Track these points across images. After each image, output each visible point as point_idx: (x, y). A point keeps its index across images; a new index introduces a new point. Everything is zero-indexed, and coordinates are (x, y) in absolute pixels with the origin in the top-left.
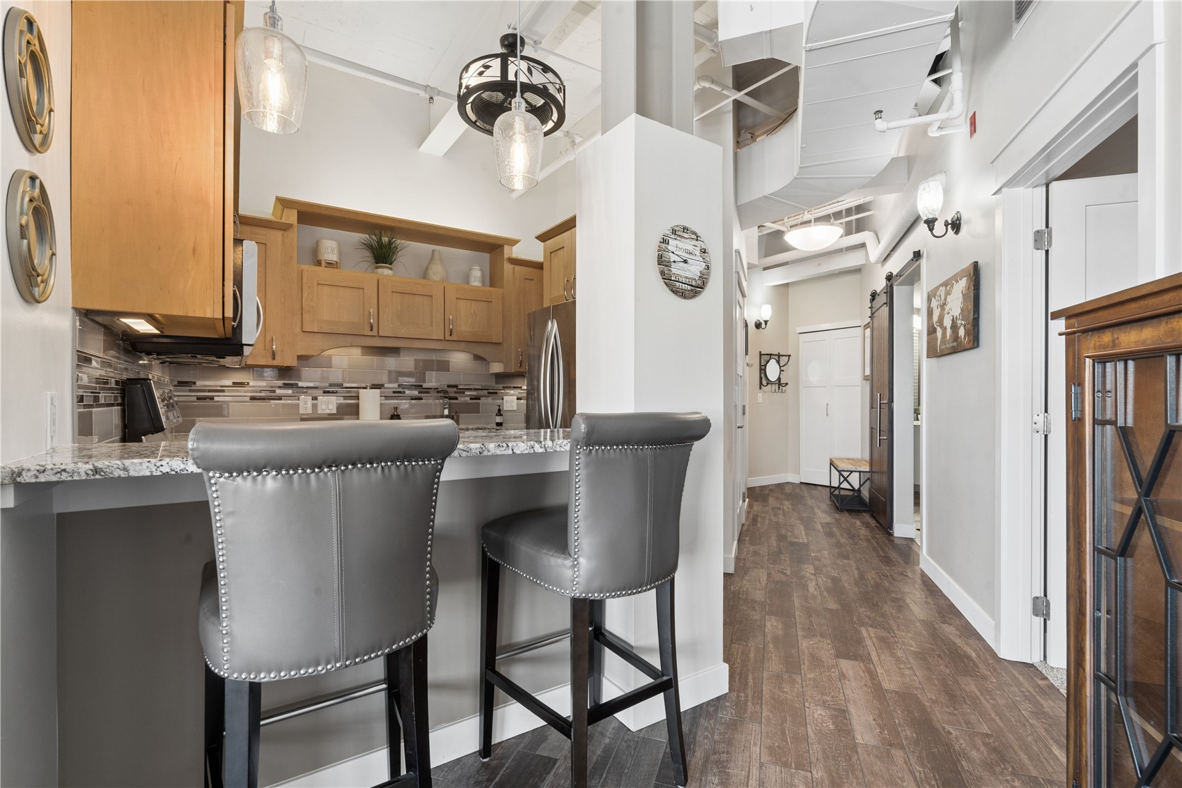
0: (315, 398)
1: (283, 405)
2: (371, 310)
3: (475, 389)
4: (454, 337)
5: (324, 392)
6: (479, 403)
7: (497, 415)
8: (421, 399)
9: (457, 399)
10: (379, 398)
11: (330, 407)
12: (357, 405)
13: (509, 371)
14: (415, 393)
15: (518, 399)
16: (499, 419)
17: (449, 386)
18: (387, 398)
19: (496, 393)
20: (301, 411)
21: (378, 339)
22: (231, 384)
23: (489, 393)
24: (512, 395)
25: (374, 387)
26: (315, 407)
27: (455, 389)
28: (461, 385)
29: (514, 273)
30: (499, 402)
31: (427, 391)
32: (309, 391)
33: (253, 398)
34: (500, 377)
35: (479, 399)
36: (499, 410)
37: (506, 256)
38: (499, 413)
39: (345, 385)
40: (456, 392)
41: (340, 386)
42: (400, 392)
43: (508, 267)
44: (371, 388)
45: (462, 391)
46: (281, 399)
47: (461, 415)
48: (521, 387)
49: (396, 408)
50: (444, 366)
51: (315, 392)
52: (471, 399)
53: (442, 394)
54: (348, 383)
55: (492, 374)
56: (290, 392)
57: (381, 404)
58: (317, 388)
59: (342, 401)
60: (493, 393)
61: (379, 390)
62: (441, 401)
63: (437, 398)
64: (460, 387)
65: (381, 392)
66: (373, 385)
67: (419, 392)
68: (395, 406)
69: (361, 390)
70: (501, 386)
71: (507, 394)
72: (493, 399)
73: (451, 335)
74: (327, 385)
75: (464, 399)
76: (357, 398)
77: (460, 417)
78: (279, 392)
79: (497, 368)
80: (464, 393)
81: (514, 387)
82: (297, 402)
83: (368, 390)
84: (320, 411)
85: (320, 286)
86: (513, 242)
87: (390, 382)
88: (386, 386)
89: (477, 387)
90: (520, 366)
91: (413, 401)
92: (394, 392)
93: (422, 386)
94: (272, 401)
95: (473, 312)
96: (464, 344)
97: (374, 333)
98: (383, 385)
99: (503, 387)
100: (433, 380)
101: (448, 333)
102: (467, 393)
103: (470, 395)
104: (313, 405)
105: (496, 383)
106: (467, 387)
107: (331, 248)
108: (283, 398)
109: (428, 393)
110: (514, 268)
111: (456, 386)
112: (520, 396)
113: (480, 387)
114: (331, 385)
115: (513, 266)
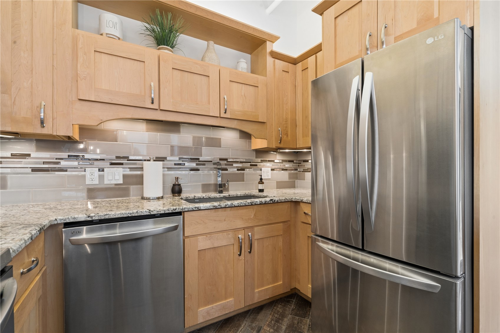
0: (101, 170)
1: (69, 176)
2: (152, 84)
3: (241, 162)
4: (228, 115)
5: (112, 164)
6: (243, 174)
7: (259, 183)
8: (198, 170)
9: (226, 170)
10: (162, 169)
11: (117, 177)
12: (142, 176)
13: (271, 147)
14: (193, 165)
15: (272, 170)
16: (261, 187)
17: (221, 159)
18: (169, 169)
19: (256, 165)
20: (88, 182)
21: (159, 112)
22: (9, 156)
23: (251, 165)
24: (268, 167)
25: (158, 159)
26: (101, 178)
27: (225, 162)
28: (230, 158)
29: (274, 65)
30: (259, 172)
31: (204, 163)
32: (96, 163)
33: (34, 170)
34: (260, 152)
35: (244, 170)
36: (261, 179)
37: (268, 50)
38: (261, 181)
39: (131, 158)
40: (226, 165)
41: (127, 158)
42: (180, 164)
43: (270, 60)
44: (154, 161)
45: (231, 164)
46: (66, 171)
47: (230, 183)
48: (274, 161)
49: (177, 179)
50: (215, 143)
51: (101, 164)
52: (238, 170)
53: (215, 166)
54: (134, 155)
55: (254, 150)
56: (75, 163)
57: (164, 175)
58: (103, 160)
59: (128, 172)
60: (254, 165)
61: (161, 162)
62: (215, 172)
63: (211, 169)
64: (229, 160)
65: (163, 165)
66: (156, 158)
67: (197, 165)
68: (177, 176)
69: (144, 162)
70: (259, 160)
71: (264, 166)
72: (254, 170)
73: (225, 113)
74: (114, 157)
75: (232, 170)
76: (142, 169)
77: (230, 185)
78: (63, 164)
79: (259, 144)
80: (232, 165)
81: (269, 161)
82: (83, 173)
83: (152, 162)
84: (106, 182)
85: (97, 54)
86: (274, 39)
87: (172, 154)
88: (168, 159)
89: (242, 160)
90: (280, 143)
91: (192, 172)
92: (175, 164)
93: (198, 159)
94: (57, 173)
95: (243, 94)
96: (236, 122)
97: (155, 106)
98: (166, 158)
99: (261, 161)
100: (207, 154)
101: (223, 111)
102: (235, 165)
103: (237, 167)
104: (100, 176)
105: (256, 158)
106: (235, 160)
107: (113, 23)
108: (68, 169)
109: (204, 165)
110: (274, 61)
111: (226, 160)
112: (273, 167)
113: (244, 161)
114: (118, 157)
115: (274, 59)
